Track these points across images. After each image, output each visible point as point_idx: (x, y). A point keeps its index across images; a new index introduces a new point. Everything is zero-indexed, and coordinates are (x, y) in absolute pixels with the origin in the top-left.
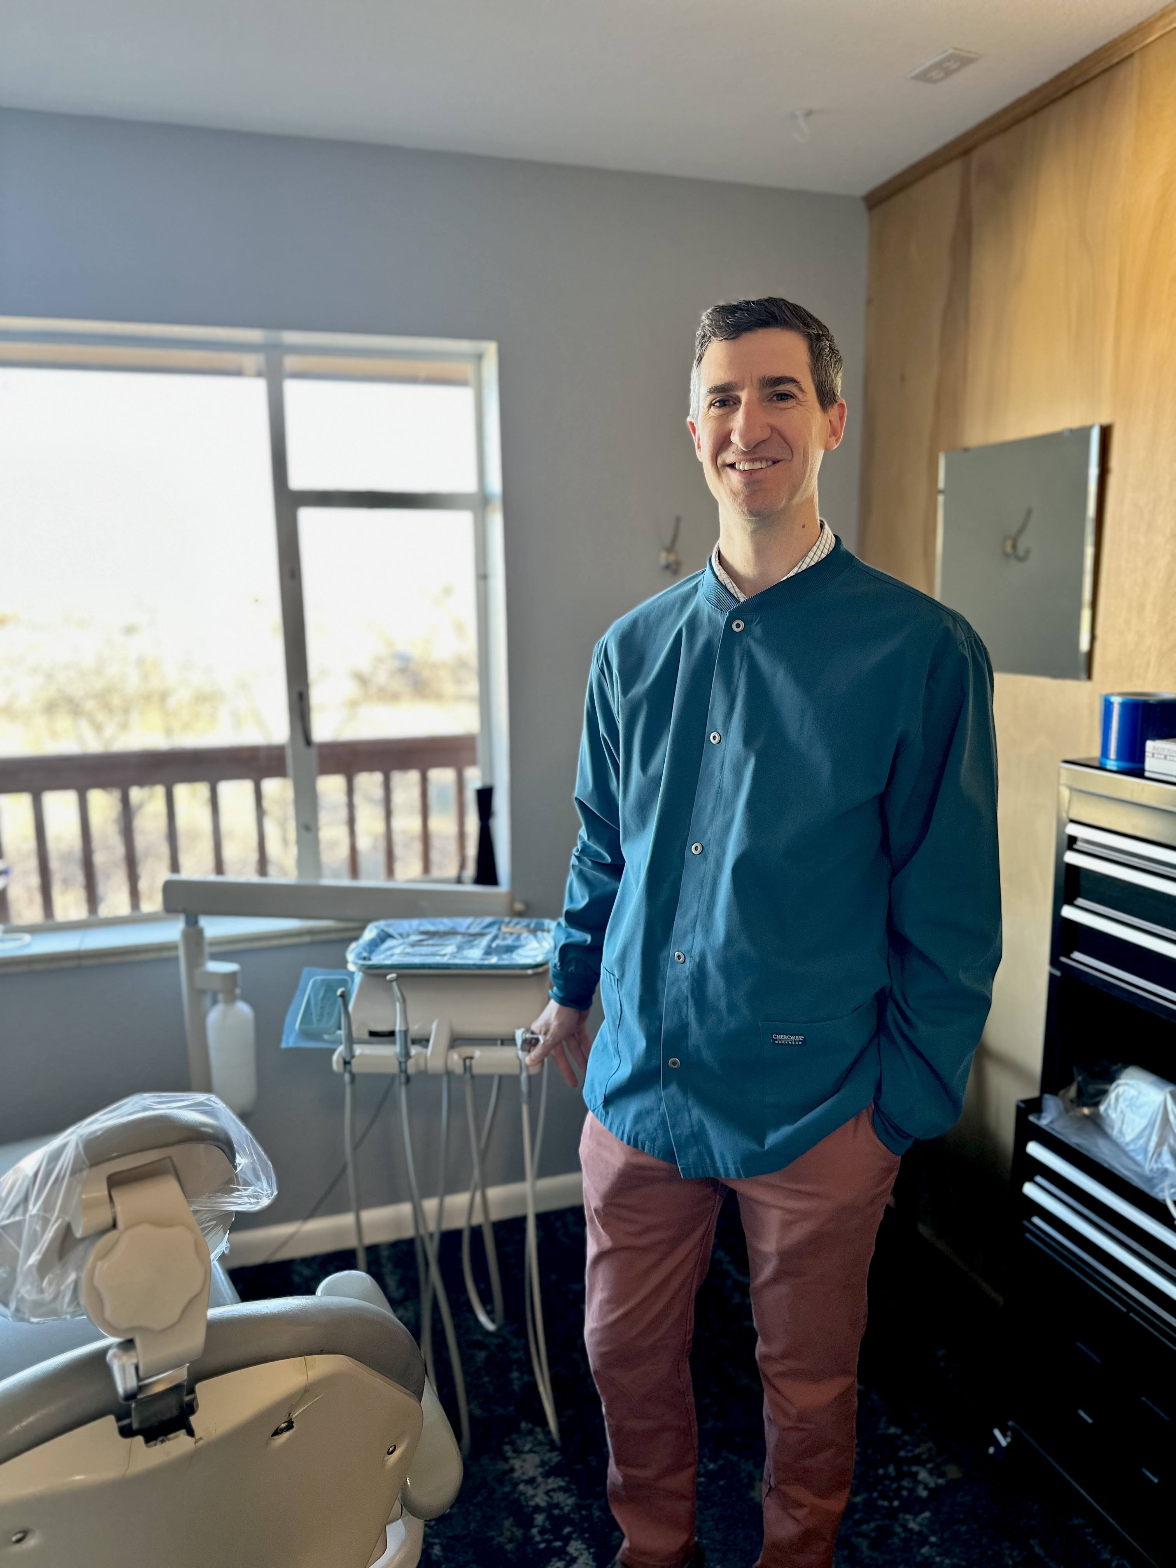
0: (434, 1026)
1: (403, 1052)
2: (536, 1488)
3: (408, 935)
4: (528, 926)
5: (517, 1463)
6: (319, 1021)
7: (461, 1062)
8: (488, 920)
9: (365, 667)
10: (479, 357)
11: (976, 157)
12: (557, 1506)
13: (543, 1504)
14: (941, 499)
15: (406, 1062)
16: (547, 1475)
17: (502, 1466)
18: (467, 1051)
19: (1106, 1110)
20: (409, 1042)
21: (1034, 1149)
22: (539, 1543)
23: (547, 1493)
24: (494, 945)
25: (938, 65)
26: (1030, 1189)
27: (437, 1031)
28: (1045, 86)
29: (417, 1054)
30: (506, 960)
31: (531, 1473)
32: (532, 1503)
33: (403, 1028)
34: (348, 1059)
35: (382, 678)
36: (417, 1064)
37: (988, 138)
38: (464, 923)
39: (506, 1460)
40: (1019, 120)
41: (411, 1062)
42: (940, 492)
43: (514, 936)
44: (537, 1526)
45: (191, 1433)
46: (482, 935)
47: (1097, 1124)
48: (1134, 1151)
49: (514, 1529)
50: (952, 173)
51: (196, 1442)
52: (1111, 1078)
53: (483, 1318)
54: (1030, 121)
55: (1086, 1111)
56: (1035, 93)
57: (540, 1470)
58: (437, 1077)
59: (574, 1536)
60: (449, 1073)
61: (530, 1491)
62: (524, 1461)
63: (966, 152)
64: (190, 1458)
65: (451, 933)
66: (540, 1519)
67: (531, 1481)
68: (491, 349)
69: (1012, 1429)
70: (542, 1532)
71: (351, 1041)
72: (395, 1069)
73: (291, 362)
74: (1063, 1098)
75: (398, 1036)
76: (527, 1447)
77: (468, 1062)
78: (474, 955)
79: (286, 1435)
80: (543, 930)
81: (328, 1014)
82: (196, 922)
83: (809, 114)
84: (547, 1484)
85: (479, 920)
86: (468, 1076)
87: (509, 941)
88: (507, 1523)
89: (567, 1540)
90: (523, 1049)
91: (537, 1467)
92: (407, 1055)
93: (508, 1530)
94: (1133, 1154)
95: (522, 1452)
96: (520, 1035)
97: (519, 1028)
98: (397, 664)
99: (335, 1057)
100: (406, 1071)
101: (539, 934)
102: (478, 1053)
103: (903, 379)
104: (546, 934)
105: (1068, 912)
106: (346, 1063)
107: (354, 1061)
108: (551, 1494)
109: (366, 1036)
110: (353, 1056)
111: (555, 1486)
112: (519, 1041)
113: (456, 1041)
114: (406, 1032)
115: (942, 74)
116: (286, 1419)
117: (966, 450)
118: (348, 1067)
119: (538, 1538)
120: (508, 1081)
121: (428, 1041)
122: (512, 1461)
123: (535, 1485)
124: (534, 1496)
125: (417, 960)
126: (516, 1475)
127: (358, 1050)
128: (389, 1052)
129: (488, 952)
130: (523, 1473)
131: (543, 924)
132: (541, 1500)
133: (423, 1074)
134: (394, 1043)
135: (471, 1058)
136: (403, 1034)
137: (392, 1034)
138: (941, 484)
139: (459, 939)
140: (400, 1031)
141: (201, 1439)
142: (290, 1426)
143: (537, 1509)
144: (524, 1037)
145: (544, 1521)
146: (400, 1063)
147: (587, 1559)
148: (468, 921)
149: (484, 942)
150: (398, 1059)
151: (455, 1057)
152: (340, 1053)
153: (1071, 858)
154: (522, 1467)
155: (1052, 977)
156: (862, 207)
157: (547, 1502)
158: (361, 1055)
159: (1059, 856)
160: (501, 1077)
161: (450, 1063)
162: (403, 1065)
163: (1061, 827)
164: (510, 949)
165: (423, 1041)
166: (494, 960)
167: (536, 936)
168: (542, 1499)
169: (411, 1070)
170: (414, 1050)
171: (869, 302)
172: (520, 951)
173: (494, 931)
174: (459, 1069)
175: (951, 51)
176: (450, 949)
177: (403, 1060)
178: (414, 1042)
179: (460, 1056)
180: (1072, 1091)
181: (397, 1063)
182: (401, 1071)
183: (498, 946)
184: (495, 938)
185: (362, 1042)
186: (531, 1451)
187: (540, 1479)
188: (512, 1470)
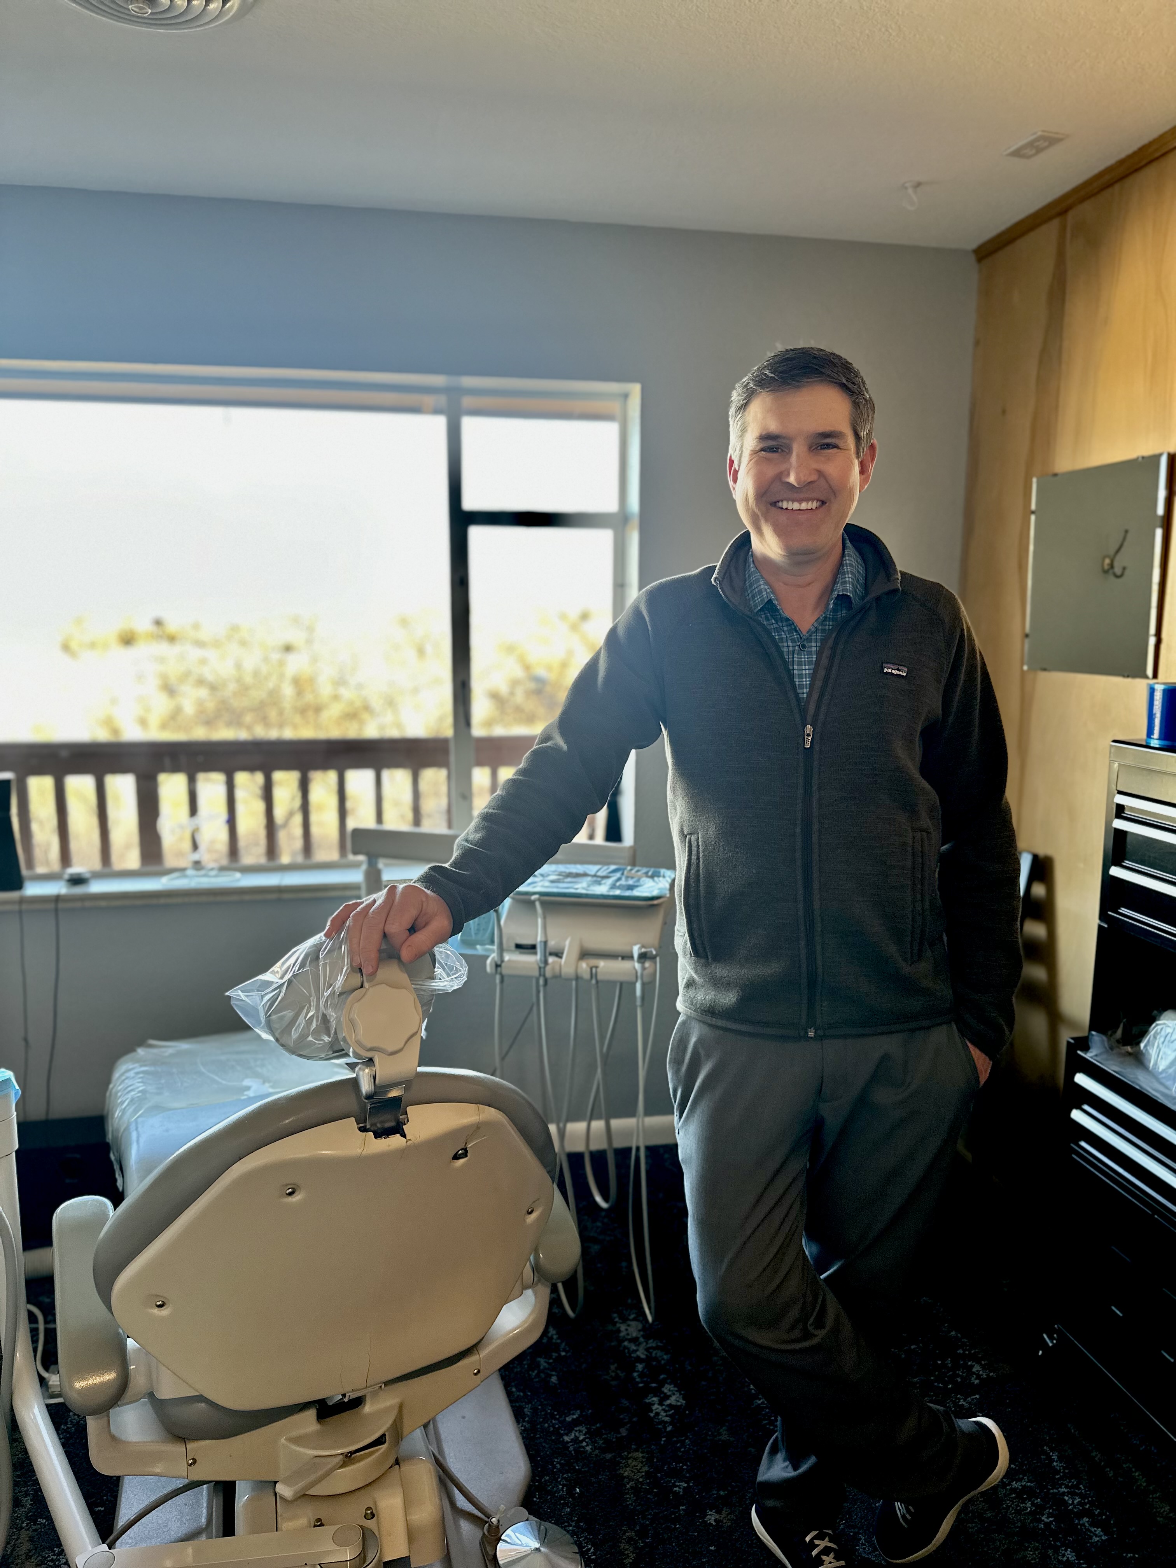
0: (567, 943)
1: (543, 959)
2: (639, 1345)
3: (548, 875)
4: (646, 873)
5: (623, 1327)
6: (476, 934)
7: (589, 970)
8: (613, 867)
9: (503, 689)
10: (626, 396)
11: (1071, 216)
12: (656, 1359)
13: (643, 1356)
14: (1033, 517)
15: (544, 968)
16: (647, 1338)
17: (610, 1327)
18: (593, 962)
19: (1145, 1046)
20: (547, 954)
21: (1081, 1079)
22: (639, 1383)
23: (647, 1350)
24: (618, 884)
25: (1031, 144)
26: (1077, 1115)
27: (569, 948)
28: (1130, 157)
29: (553, 962)
30: (628, 893)
31: (634, 1335)
32: (634, 1355)
33: (543, 939)
34: (499, 963)
35: (519, 697)
36: (553, 969)
37: (1082, 200)
38: (592, 869)
39: (615, 1324)
40: (1109, 185)
41: (548, 968)
42: (1033, 512)
43: (635, 879)
44: (638, 1371)
45: (404, 1136)
46: (607, 877)
47: (1139, 1059)
48: (1164, 1078)
49: (619, 1372)
50: (1051, 230)
51: (406, 1142)
52: (1153, 1020)
53: (598, 1199)
54: (1117, 187)
55: (1129, 1049)
56: (1121, 162)
57: (642, 1333)
58: (569, 980)
59: (669, 1381)
60: (577, 978)
61: (633, 1347)
62: (629, 1325)
63: (1064, 212)
64: (402, 1153)
65: (585, 875)
66: (640, 1367)
67: (634, 1340)
68: (635, 389)
69: (1058, 1332)
70: (642, 1375)
71: (501, 950)
72: (537, 973)
73: (467, 401)
74: (1109, 1037)
75: (539, 949)
76: (632, 1317)
77: (594, 970)
78: (602, 889)
79: (462, 1161)
80: (659, 876)
81: (484, 929)
82: (376, 863)
83: (918, 185)
84: (647, 1343)
85: (605, 867)
86: (594, 982)
87: (631, 882)
88: (613, 1367)
89: (662, 1384)
90: (639, 961)
91: (640, 1331)
92: (546, 962)
93: (613, 1371)
94: (1163, 1081)
95: (628, 1320)
96: (636, 951)
97: (635, 944)
98: (532, 686)
99: (489, 961)
100: (544, 976)
101: (656, 879)
102: (602, 964)
103: (1004, 412)
104: (661, 879)
105: (1115, 871)
106: (497, 966)
107: (503, 965)
108: (651, 1351)
109: (513, 947)
110: (502, 961)
111: (654, 1345)
112: (636, 956)
113: (585, 954)
114: (545, 943)
115: (1034, 151)
116: (463, 1146)
117: (1055, 475)
118: (499, 969)
119: (638, 1380)
120: (626, 987)
121: (562, 953)
122: (618, 1325)
123: (637, 1343)
124: (637, 1350)
125: (555, 890)
126: (622, 1334)
127: (507, 957)
128: (531, 960)
129: (613, 887)
130: (628, 1334)
131: (659, 872)
132: (641, 1353)
133: (558, 977)
134: (536, 953)
135: (597, 967)
136: (543, 944)
137: (533, 947)
138: (1033, 507)
139: (589, 879)
140: (541, 942)
141: (410, 1140)
142: (465, 1155)
143: (639, 1360)
144: (640, 952)
145: (644, 1369)
146: (540, 968)
147: (678, 1397)
148: (597, 867)
149: (610, 881)
150: (538, 964)
151: (584, 965)
152: (493, 958)
153: (1119, 824)
154: (627, 1330)
155: (1100, 927)
156: (973, 258)
157: (646, 1355)
158: (509, 961)
159: (1108, 824)
160: (621, 984)
161: (579, 971)
162: (542, 970)
163: (1110, 797)
164: (631, 888)
165: (558, 954)
166: (617, 892)
167: (654, 880)
168: (643, 1353)
169: (548, 974)
170: (551, 960)
171: (977, 343)
172: (639, 889)
173: (618, 875)
174: (587, 976)
175: (1040, 133)
176: (584, 885)
177: (542, 965)
178: (551, 954)
179: (588, 965)
180: (1119, 1033)
181: (537, 968)
182: (540, 975)
183: (620, 885)
184: (619, 879)
185: (509, 951)
186: (634, 1319)
187: (642, 1339)
188: (619, 1331)
